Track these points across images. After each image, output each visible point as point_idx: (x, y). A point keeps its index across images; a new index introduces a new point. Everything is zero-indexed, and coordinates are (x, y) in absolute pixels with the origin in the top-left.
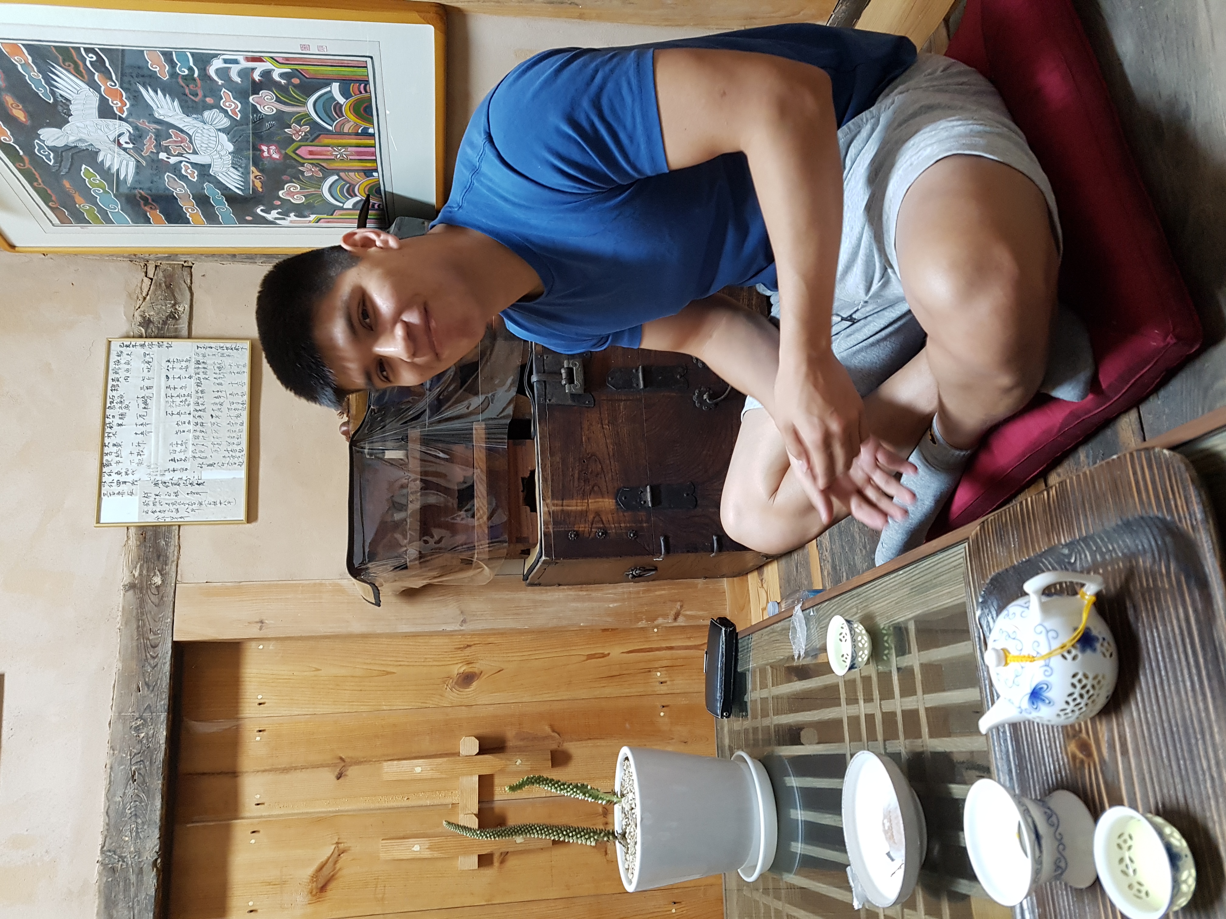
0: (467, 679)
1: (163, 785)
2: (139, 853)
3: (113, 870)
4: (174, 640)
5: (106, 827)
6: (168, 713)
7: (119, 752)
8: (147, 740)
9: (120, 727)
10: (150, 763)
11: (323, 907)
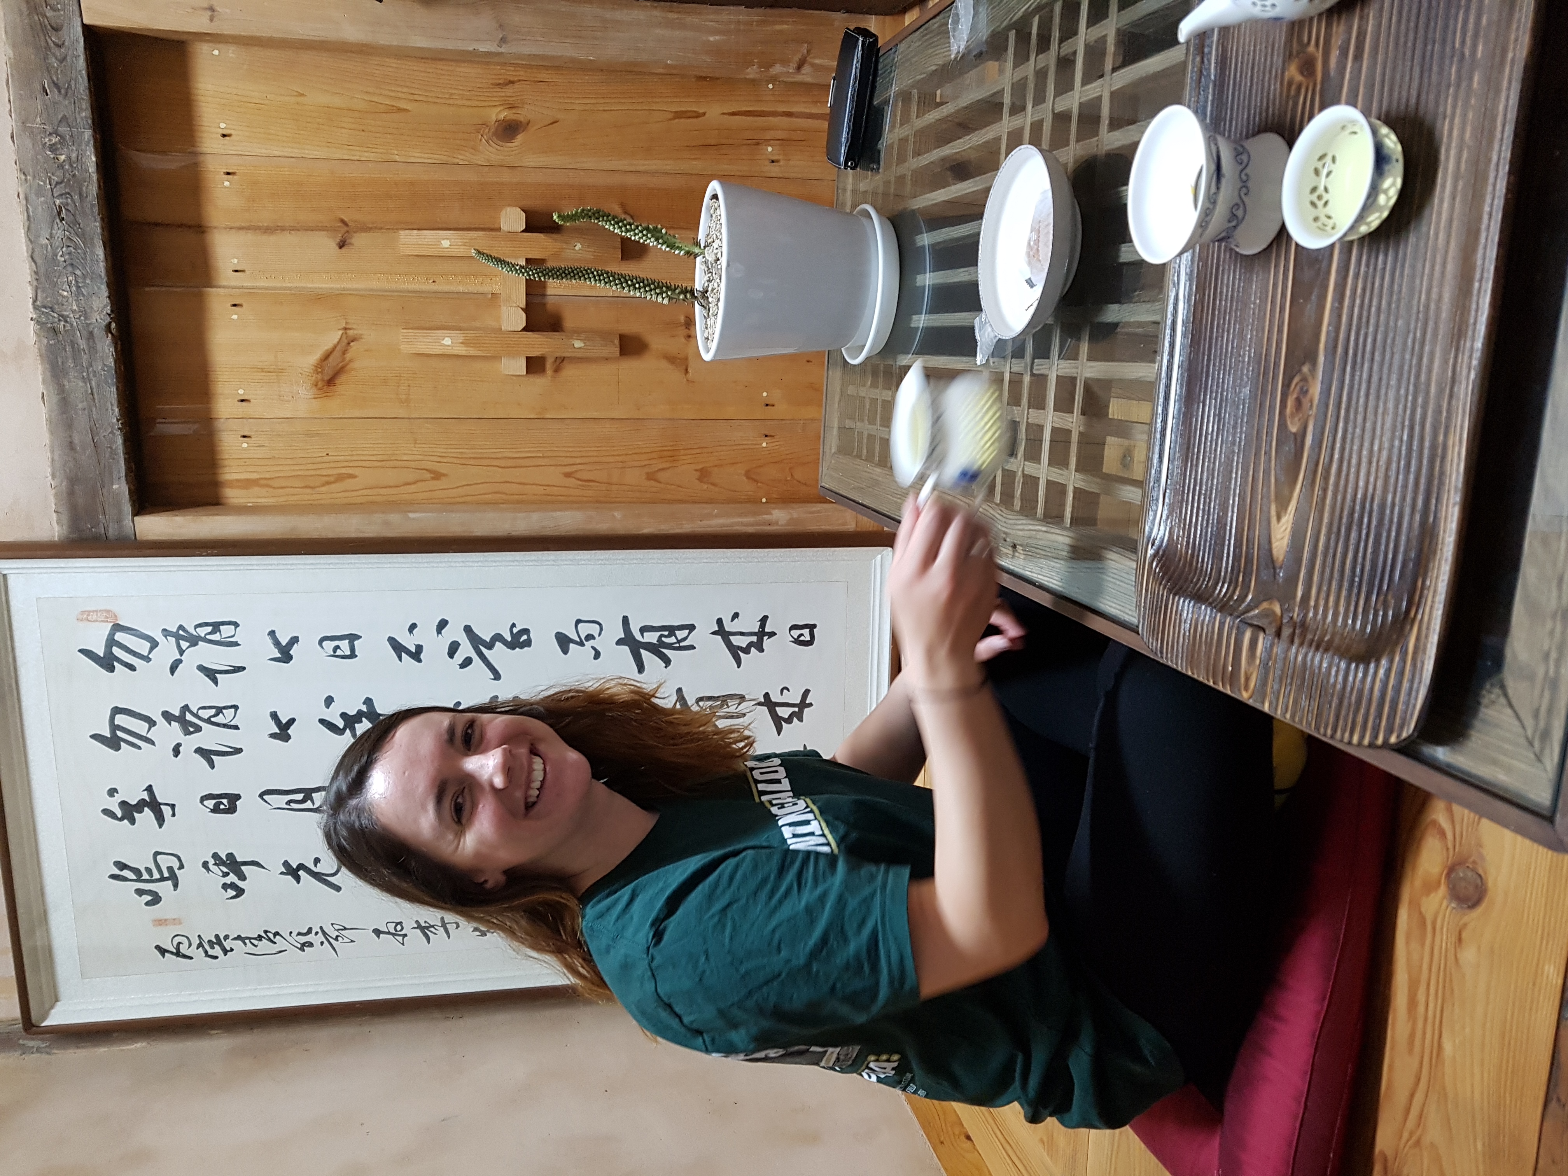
0: (509, 129)
1: (102, 228)
2: (85, 313)
3: (55, 331)
4: (87, 24)
5: (35, 276)
6: (94, 131)
7: (34, 177)
8: (71, 165)
9: (28, 143)
10: (81, 195)
11: (335, 406)
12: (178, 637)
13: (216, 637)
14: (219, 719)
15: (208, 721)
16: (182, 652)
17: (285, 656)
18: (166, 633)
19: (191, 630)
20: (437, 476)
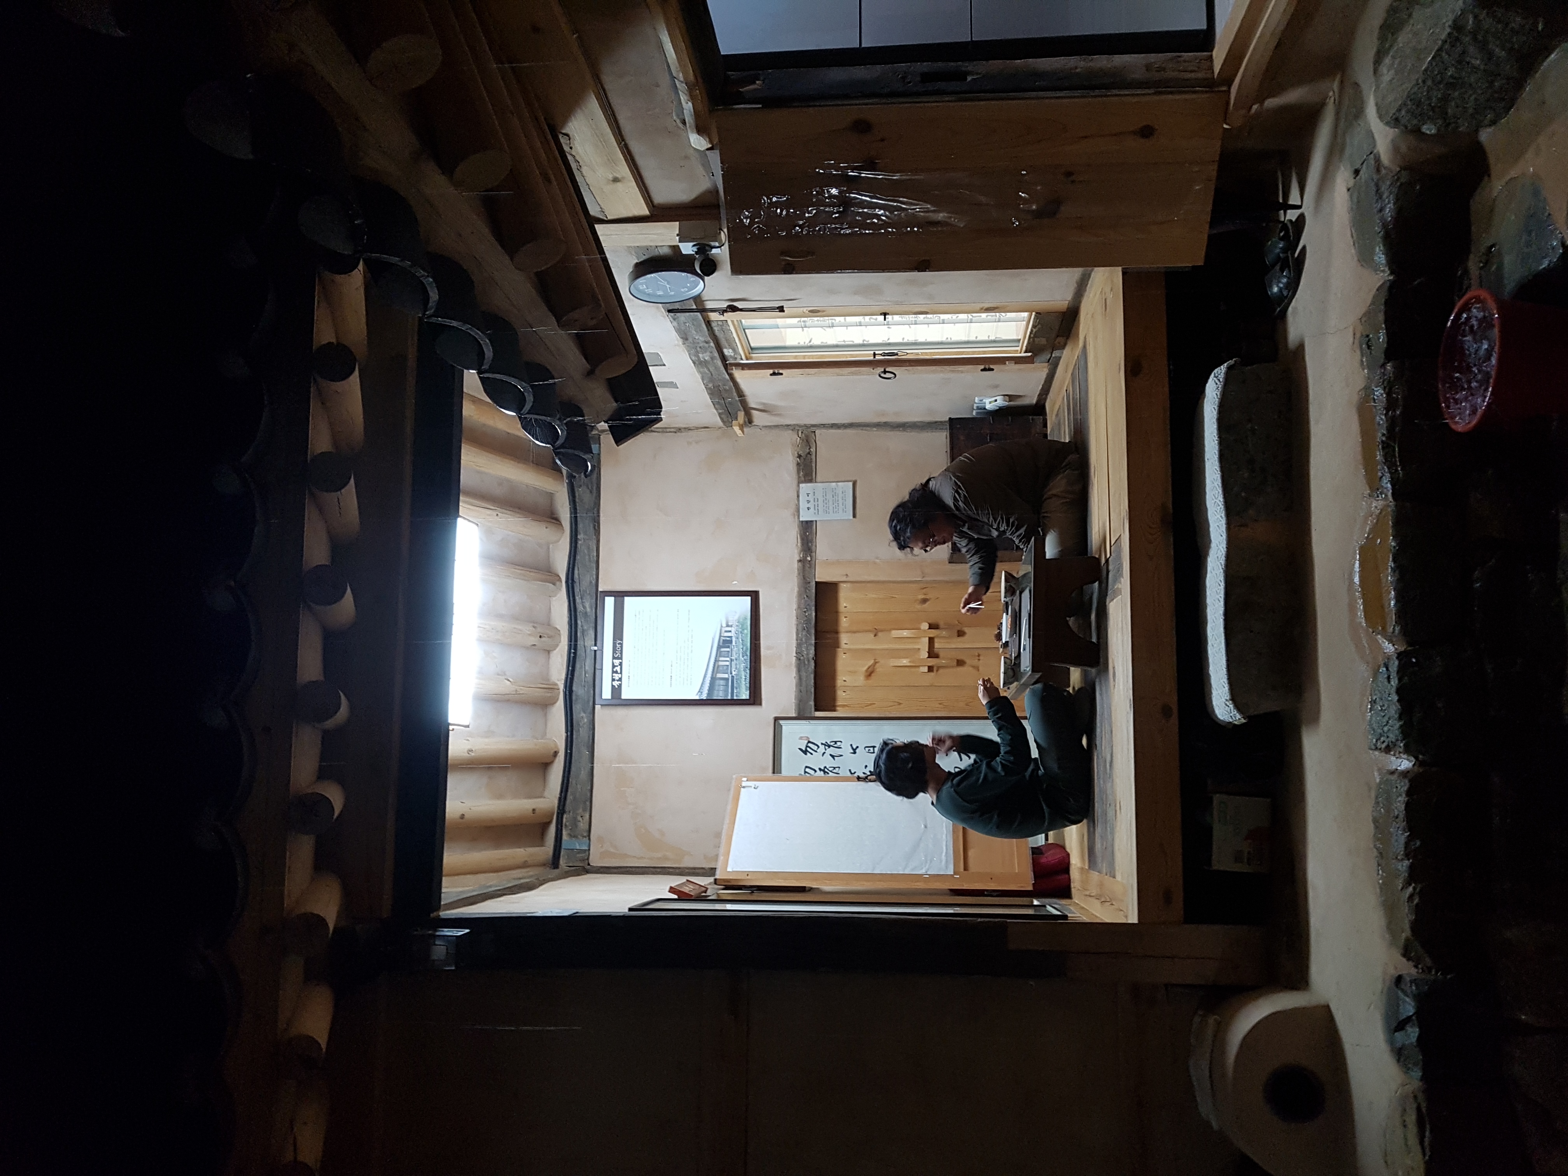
0: (925, 601)
1: (814, 632)
2: (807, 654)
3: (800, 659)
4: (817, 580)
5: (797, 644)
6: (815, 607)
7: (799, 620)
8: (808, 616)
9: (799, 611)
10: (810, 624)
11: (870, 682)
12: (825, 745)
13: (835, 746)
14: (834, 771)
15: (831, 771)
16: (826, 749)
17: (855, 753)
18: (822, 744)
19: (829, 743)
20: (900, 704)
